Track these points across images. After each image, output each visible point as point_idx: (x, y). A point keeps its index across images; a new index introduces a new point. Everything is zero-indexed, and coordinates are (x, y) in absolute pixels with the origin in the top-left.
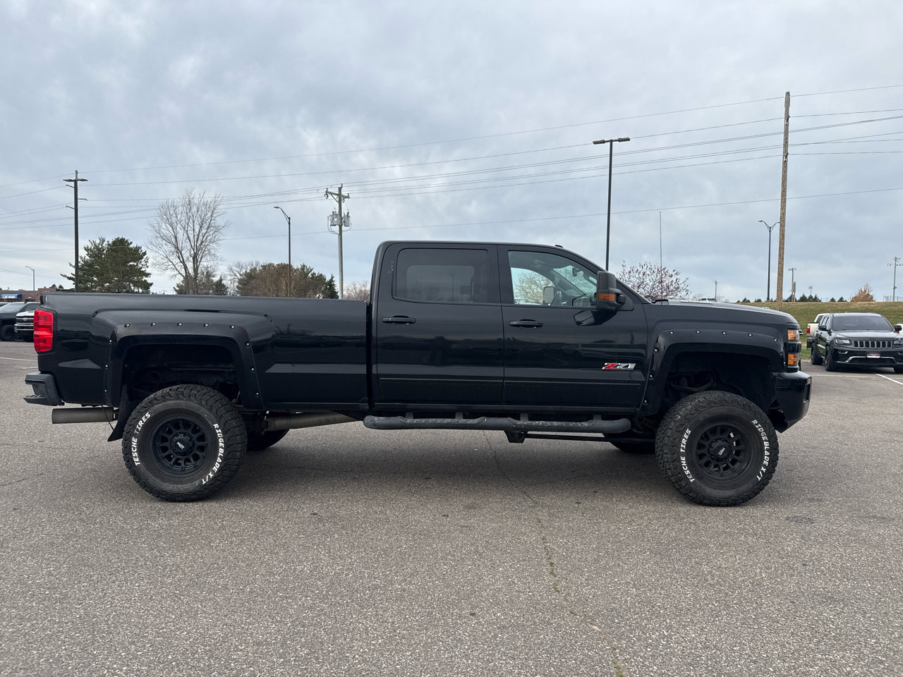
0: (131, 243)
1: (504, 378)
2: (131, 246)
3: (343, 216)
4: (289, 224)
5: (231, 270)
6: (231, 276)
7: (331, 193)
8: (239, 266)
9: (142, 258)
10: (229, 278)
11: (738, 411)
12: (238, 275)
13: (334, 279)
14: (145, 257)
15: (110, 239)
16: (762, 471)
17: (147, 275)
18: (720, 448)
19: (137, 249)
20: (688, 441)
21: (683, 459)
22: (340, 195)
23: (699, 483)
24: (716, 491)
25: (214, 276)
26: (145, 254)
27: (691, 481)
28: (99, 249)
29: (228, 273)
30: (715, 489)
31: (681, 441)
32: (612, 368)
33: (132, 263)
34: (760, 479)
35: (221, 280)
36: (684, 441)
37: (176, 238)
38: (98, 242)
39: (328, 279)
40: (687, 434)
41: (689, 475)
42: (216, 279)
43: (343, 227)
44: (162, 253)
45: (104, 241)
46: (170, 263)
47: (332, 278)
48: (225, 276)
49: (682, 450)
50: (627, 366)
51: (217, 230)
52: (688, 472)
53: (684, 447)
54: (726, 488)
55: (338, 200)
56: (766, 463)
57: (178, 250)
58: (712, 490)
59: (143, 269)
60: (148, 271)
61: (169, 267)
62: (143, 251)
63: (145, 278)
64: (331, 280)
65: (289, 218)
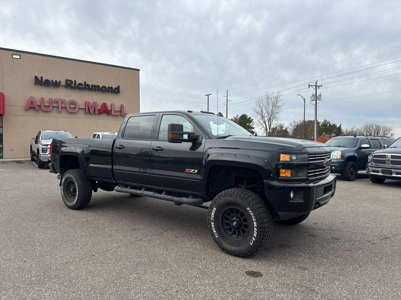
0: (248, 116)
1: (150, 174)
2: (248, 117)
3: (317, 95)
4: (305, 102)
5: (291, 124)
6: (291, 127)
7: (311, 86)
8: (294, 122)
9: (251, 121)
10: (290, 128)
11: (239, 200)
12: (294, 126)
13: (341, 126)
14: (253, 121)
15: (240, 115)
16: (253, 240)
17: (253, 128)
18: (234, 221)
19: (250, 118)
20: (215, 213)
21: (213, 223)
22: (316, 86)
23: (220, 239)
24: (229, 245)
25: (284, 128)
26: (253, 120)
27: (216, 237)
28: (236, 119)
29: (289, 126)
30: (229, 244)
31: (211, 213)
32: (188, 172)
33: (248, 124)
34: (252, 244)
35: (286, 129)
36: (213, 214)
37: (262, 112)
38: (236, 116)
39: (338, 126)
40: (214, 210)
41: (215, 233)
42: (284, 129)
43: (318, 101)
44: (257, 119)
45: (238, 116)
46: (260, 123)
47: (340, 125)
48: (288, 127)
49: (212, 219)
50: (194, 171)
51: (279, 107)
52: (215, 231)
53: (213, 217)
54: (234, 245)
55: (315, 88)
56: (255, 235)
57: (263, 117)
58: (227, 244)
59: (252, 126)
60: (254, 127)
61: (260, 125)
62: (252, 119)
63: (252, 130)
64: (340, 127)
65: (305, 99)
